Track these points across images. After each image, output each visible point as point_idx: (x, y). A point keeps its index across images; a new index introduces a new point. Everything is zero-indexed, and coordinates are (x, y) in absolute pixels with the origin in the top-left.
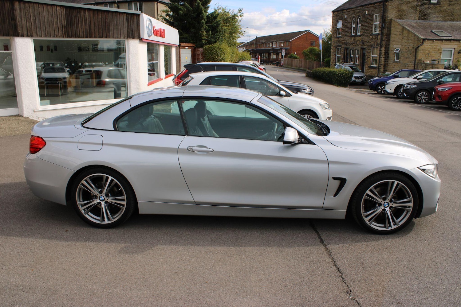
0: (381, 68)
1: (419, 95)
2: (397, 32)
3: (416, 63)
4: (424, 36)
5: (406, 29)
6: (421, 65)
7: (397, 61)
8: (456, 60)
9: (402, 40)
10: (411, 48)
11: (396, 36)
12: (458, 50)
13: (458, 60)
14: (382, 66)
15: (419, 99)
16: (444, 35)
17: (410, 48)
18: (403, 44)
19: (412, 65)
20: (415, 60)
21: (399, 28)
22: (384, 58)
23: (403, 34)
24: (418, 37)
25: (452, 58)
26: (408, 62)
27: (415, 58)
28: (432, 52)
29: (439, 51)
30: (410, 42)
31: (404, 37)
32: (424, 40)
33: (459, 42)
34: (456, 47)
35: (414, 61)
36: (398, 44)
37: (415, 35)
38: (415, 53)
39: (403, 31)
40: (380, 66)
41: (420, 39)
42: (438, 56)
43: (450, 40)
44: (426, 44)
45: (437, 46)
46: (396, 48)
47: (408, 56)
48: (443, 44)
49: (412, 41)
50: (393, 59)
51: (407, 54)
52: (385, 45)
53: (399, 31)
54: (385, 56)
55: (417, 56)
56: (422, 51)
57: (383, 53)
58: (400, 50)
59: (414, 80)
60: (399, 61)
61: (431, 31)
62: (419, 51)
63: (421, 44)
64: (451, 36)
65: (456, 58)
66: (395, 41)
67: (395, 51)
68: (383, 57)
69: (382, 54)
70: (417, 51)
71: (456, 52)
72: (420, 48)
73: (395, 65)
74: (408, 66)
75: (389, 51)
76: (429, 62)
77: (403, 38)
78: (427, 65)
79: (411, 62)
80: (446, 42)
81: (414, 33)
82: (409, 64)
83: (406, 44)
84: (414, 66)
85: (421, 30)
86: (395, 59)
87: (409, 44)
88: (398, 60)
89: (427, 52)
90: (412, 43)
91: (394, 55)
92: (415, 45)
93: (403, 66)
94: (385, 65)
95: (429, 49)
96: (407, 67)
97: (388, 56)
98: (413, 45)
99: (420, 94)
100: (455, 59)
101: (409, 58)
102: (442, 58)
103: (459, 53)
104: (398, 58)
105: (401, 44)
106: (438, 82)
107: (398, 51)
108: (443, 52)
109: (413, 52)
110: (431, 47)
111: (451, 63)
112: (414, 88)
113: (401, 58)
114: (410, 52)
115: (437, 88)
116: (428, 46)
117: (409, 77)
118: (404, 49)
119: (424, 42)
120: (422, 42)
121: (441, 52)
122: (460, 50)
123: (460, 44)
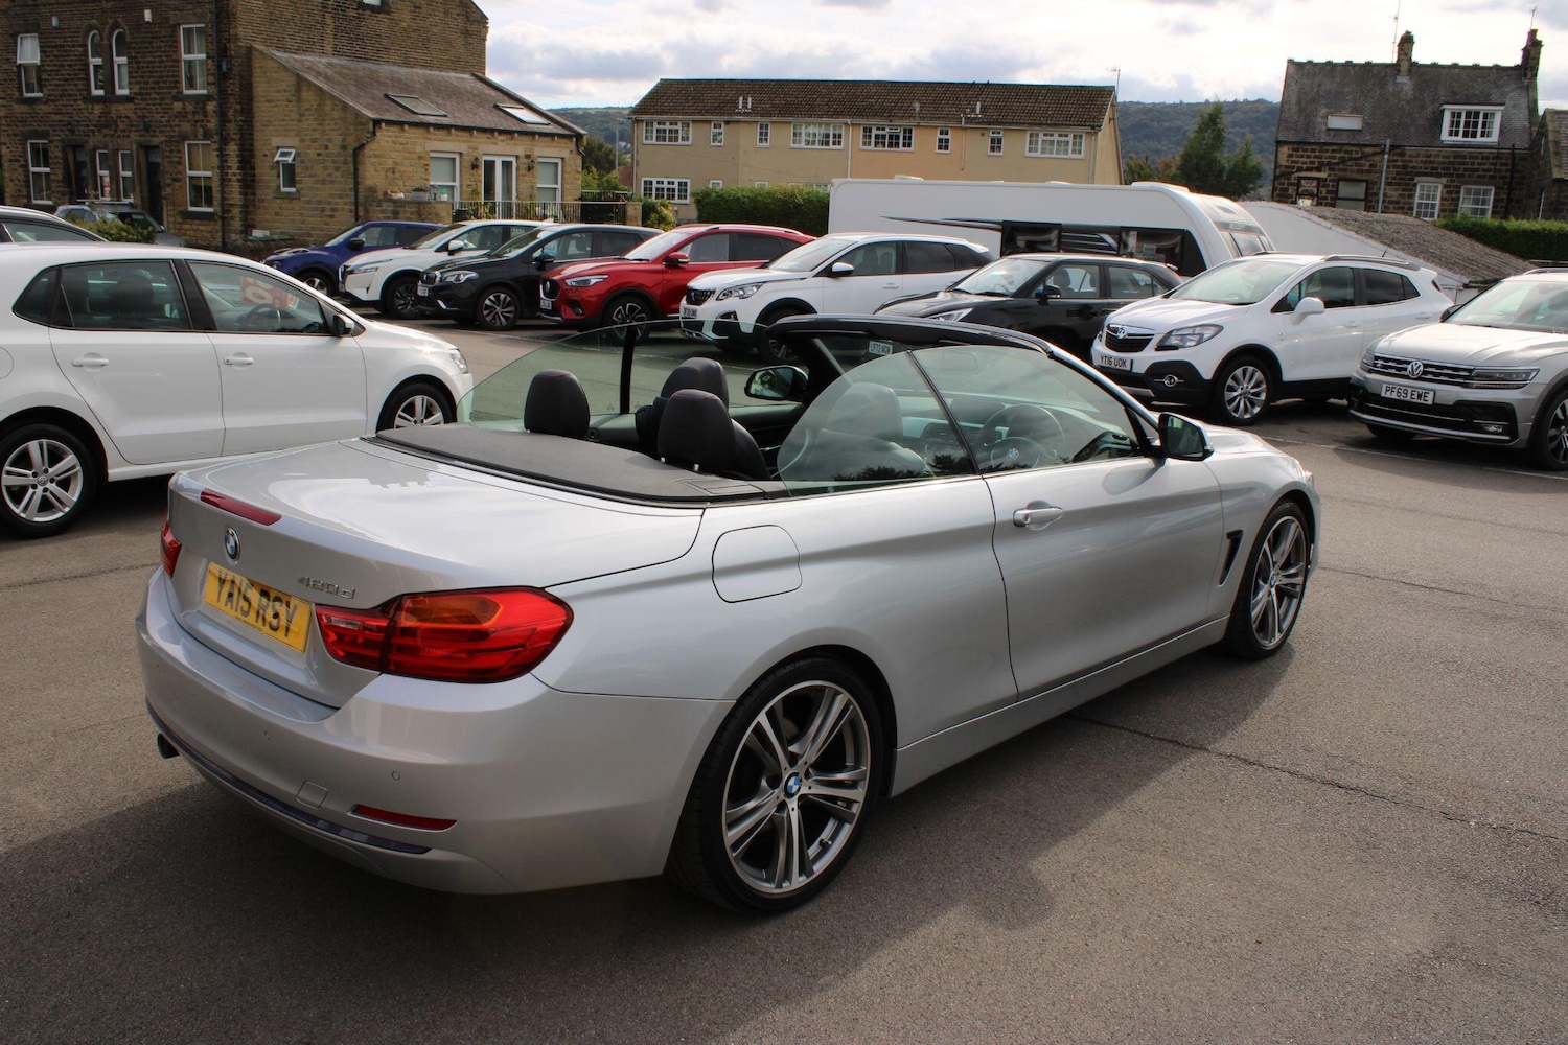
0: (232, 218)
1: (487, 302)
2: (278, 92)
3: (361, 199)
4: (378, 112)
5: (310, 83)
6: (380, 206)
7: (289, 193)
8: (470, 190)
9: (299, 121)
10: (337, 150)
11: (276, 106)
12: (472, 159)
13: (473, 191)
14: (236, 211)
15: (487, 315)
16: (426, 110)
17: (334, 149)
18: (306, 135)
19: (345, 204)
20: (356, 190)
21: (283, 81)
22: (239, 180)
23: (299, 100)
24: (358, 114)
25: (457, 184)
26: (331, 196)
27: (356, 183)
28: (403, 164)
29: (423, 162)
30: (332, 130)
31: (307, 110)
32: (377, 123)
33: (472, 135)
34: (463, 148)
35: (353, 193)
36: (285, 136)
37: (345, 107)
38: (352, 166)
39: (299, 90)
40: (229, 211)
41: (364, 121)
42: (421, 178)
43: (448, 127)
44: (385, 135)
45: (414, 144)
46: (278, 148)
47: (330, 175)
48: (429, 139)
49: (336, 124)
50: (274, 185)
51: (325, 168)
52: (237, 137)
53: (286, 91)
54: (244, 174)
55: (359, 174)
56: (373, 160)
57: (234, 163)
58: (298, 154)
60: (297, 191)
61: (386, 96)
62: (367, 160)
63: (368, 135)
64: (446, 116)
65: (471, 183)
66: (274, 123)
67: (277, 158)
68: (234, 178)
69: (229, 167)
70: (361, 158)
71: (467, 164)
72: (367, 151)
73: (284, 205)
74: (333, 210)
75: (253, 156)
76: (402, 195)
77: (302, 115)
78: (402, 206)
79: (340, 197)
80: (436, 132)
81: (340, 101)
82: (336, 204)
83: (317, 135)
84: (353, 207)
85: (353, 88)
86: (279, 187)
87: (328, 135)
88: (293, 190)
89: (390, 164)
90: (340, 132)
91: (275, 172)
92: (350, 140)
93: (316, 209)
94: (247, 207)
95: (394, 154)
96: (328, 213)
97: (254, 175)
98: (344, 140)
99: (490, 300)
100: (465, 186)
101: (332, 182)
102: (432, 183)
103: (475, 167)
104: (291, 180)
105: (296, 135)
106: (537, 259)
107: (289, 159)
108: (433, 166)
109: (345, 162)
110: (398, 147)
111: (457, 198)
112: (468, 280)
113: (301, 182)
114: (334, 162)
115: (563, 279)
116: (391, 144)
117: (414, 245)
118: (312, 153)
119: (377, 129)
120: (372, 129)
121: (427, 165)
122: (476, 159)
123: (473, 139)
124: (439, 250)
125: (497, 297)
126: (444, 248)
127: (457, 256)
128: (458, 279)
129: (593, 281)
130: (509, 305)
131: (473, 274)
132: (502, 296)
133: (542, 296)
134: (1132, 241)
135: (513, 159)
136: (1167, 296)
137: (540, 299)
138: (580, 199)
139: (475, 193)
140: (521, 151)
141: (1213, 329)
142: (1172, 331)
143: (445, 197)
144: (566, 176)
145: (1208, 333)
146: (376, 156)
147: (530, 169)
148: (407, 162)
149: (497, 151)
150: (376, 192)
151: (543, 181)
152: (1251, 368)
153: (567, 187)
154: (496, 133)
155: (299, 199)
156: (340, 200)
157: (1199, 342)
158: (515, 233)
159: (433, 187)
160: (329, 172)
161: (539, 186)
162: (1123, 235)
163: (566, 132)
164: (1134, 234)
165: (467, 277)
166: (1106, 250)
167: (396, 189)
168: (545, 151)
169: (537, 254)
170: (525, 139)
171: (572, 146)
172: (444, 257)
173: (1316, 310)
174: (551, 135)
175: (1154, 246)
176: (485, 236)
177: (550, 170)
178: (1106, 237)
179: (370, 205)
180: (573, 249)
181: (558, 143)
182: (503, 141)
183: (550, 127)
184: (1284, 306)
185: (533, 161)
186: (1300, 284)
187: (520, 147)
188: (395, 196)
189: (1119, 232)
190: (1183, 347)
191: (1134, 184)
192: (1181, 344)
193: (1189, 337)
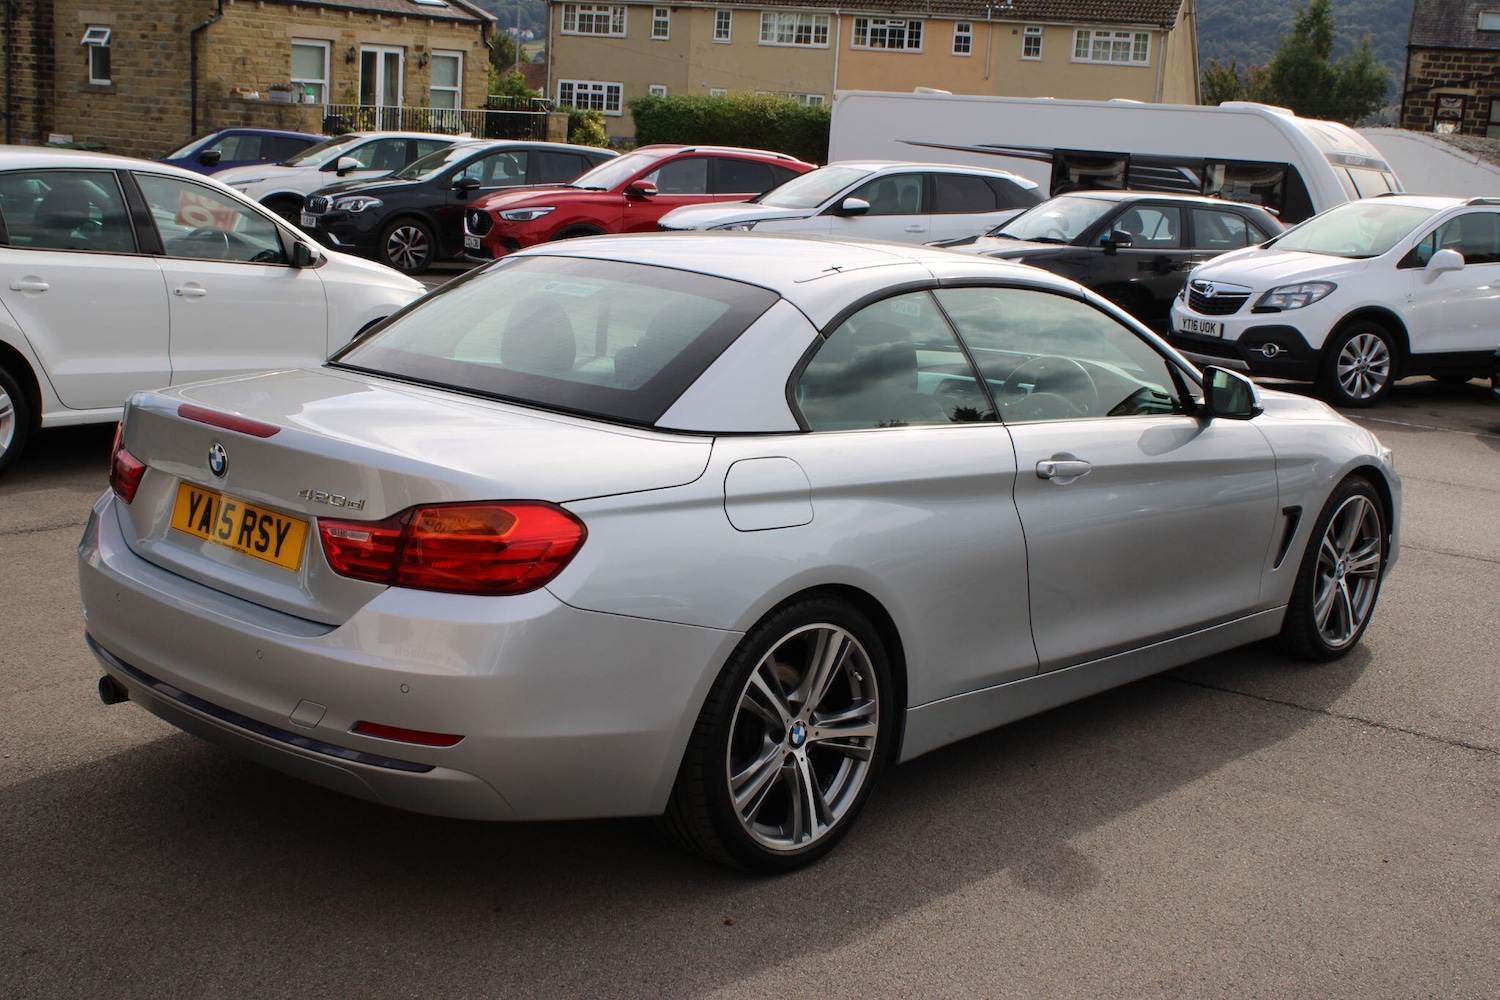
0: (22, 117)
1: (393, 237)
3: (200, 98)
6: (226, 106)
7: (100, 86)
8: (343, 90)
10: (168, 31)
12: (346, 48)
13: (348, 92)
14: (28, 108)
15: (393, 254)
17: (164, 29)
18: (127, 10)
19: (179, 103)
20: (194, 86)
22: (32, 67)
25: (326, 82)
26: (160, 92)
27: (194, 77)
28: (256, 53)
29: (283, 51)
30: (163, 4)
33: (347, 17)
34: (336, 34)
35: (190, 89)
36: (97, 9)
38: (188, 54)
40: (18, 107)
42: (280, 72)
44: (233, 14)
45: (271, 27)
46: (87, 26)
47: (158, 64)
48: (291, 21)
50: (80, 74)
51: (151, 55)
52: (31, 9)
54: (39, 59)
55: (200, 64)
56: (218, 46)
57: (25, 43)
58: (114, 35)
59: (324, 173)
60: (113, 84)
62: (209, 47)
63: (212, 13)
65: (344, 81)
67: (85, 39)
68: (26, 63)
69: (19, 49)
70: (201, 43)
71: (340, 56)
72: (211, 33)
73: (93, 103)
74: (161, 111)
75: (52, 35)
76: (256, 95)
78: (256, 110)
79: (172, 94)
80: (301, 12)
82: (165, 102)
83: (141, 10)
84: (190, 109)
86: (87, 77)
87: (156, 10)
88: (107, 82)
89: (239, 50)
90: (173, 8)
91: (82, 58)
92: (187, 18)
93: (138, 109)
94: (43, 102)
95: (245, 40)
96: (155, 115)
97: (53, 60)
98: (179, 19)
99: (397, 235)
100: (336, 85)
101: (160, 74)
102: (293, 80)
103: (350, 60)
104: (104, 70)
105: (113, 10)
106: (457, 184)
107: (103, 41)
108: (296, 58)
109: (180, 48)
110: (250, 29)
111: (326, 101)
112: (370, 208)
113: (118, 72)
114: (164, 47)
115: (497, 211)
116: (241, 26)
117: (289, 161)
118: (135, 34)
119: (223, 6)
120: (216, 6)
121: (288, 55)
122: (353, 49)
123: (349, 24)
124: (325, 168)
125: (406, 232)
126: (332, 166)
127: (348, 178)
128: (356, 207)
129: (536, 214)
130: (420, 242)
131: (376, 202)
132: (413, 230)
133: (467, 231)
134: (1219, 178)
135: (400, 52)
136: (1266, 247)
137: (464, 235)
138: (486, 107)
139: (350, 94)
140: (410, 41)
141: (1324, 286)
142: (1272, 290)
143: (311, 99)
144: (469, 75)
145: (1317, 292)
146: (221, 41)
147: (421, 65)
148: (261, 51)
149: (380, 40)
150: (220, 89)
151: (438, 81)
152: (1370, 337)
153: (469, 90)
154: (379, 16)
155: (115, 94)
156: (172, 99)
157: (1307, 303)
158: (423, 153)
159: (299, 85)
160: (155, 60)
161: (432, 87)
162: (1209, 170)
163: (470, 17)
164: (1220, 168)
165: (368, 204)
166: (1189, 188)
167: (247, 86)
168: (441, 42)
169: (458, 178)
170: (417, 25)
171: (477, 36)
172: (331, 178)
173: (1454, 266)
174: (451, 21)
175: (1248, 184)
176: (380, 154)
177: (447, 68)
178: (1187, 172)
179: (212, 106)
180: (499, 173)
181: (459, 31)
182: (387, 27)
183: (448, 10)
184: (1413, 260)
185: (426, 55)
186: (1434, 233)
187: (409, 35)
188: (247, 96)
189: (1203, 166)
190: (1286, 308)
191: (1224, 105)
192: (1284, 305)
193: (1294, 297)
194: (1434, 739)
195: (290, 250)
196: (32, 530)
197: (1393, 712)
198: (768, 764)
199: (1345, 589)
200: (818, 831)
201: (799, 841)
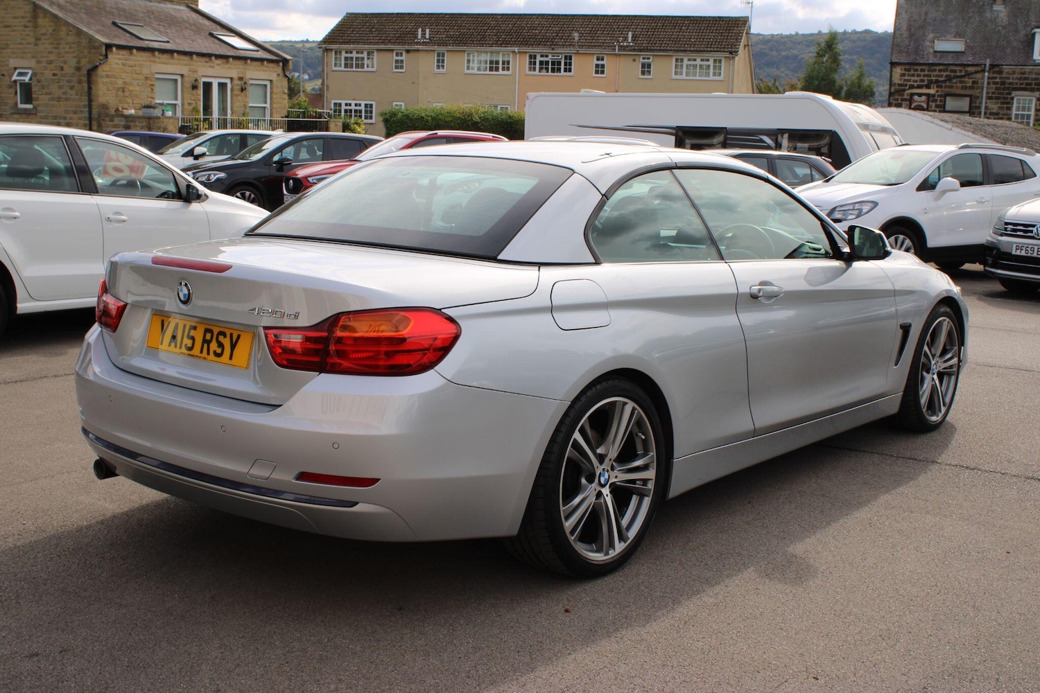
2: (15, 18)
3: (95, 115)
4: (108, 38)
5: (46, 11)
6: (112, 121)
7: (26, 109)
8: (191, 108)
9: (36, 45)
10: (72, 71)
11: (14, 31)
12: (192, 79)
13: (194, 109)
16: (150, 36)
17: (69, 70)
18: (42, 57)
19: (80, 119)
20: (90, 107)
21: (19, 8)
23: (36, 26)
24: (91, 40)
25: (179, 102)
26: (66, 112)
27: (90, 101)
28: (131, 84)
29: (149, 82)
30: (65, 52)
31: (43, 34)
32: (109, 47)
33: (192, 59)
34: (185, 71)
35: (87, 109)
36: (22, 57)
37: (79, 32)
38: (86, 85)
39: (35, 17)
41: (97, 44)
42: (148, 96)
43: (171, 52)
44: (115, 58)
45: (142, 66)
46: (16, 69)
47: (65, 93)
48: (154, 62)
49: (70, 48)
50: (11, 102)
51: (60, 87)
53: (23, 17)
55: (93, 92)
56: (106, 80)
58: (34, 75)
59: (185, 158)
60: (35, 108)
61: (114, 24)
62: (100, 80)
63: (101, 58)
64: (168, 42)
65: (191, 102)
66: (11, 46)
67: (15, 77)
70: (94, 78)
71: (188, 85)
72: (100, 71)
73: (21, 120)
76: (133, 111)
77: (38, 39)
78: (133, 121)
79: (75, 113)
80: (161, 56)
81: (74, 27)
82: (71, 119)
83: (52, 57)
84: (87, 122)
85: (84, 16)
86: (16, 103)
87: (63, 57)
88: (30, 106)
89: (120, 83)
90: (74, 55)
91: (12, 91)
92: (84, 62)
95: (124, 75)
98: (78, 62)
100: (186, 104)
101: (67, 99)
102: (157, 101)
103: (195, 87)
104: (28, 98)
105: (33, 57)
106: (275, 162)
107: (27, 79)
108: (158, 85)
109: (80, 82)
110: (128, 69)
111: (179, 114)
112: (218, 180)
113: (37, 99)
114: (69, 82)
115: (306, 178)
116: (121, 66)
117: (160, 151)
118: (48, 74)
119: (109, 53)
120: (104, 53)
121: (153, 85)
122: (196, 80)
123: (194, 63)
124: (186, 155)
125: (243, 195)
126: (190, 153)
127: (201, 161)
128: (208, 179)
131: (222, 175)
132: (248, 193)
133: (285, 192)
134: (785, 142)
135: (228, 81)
136: (827, 181)
137: (283, 195)
138: (287, 117)
139: (195, 110)
140: (235, 74)
141: (869, 204)
142: (835, 208)
143: (169, 114)
144: (274, 96)
145: (865, 208)
146: (107, 76)
147: (242, 90)
148: (135, 82)
149: (215, 74)
150: (108, 108)
151: (254, 100)
152: (901, 237)
153: (275, 106)
154: (213, 58)
155: (36, 114)
156: (75, 116)
157: (858, 216)
158: (250, 141)
159: (162, 104)
160: (63, 90)
161: (251, 105)
162: (779, 137)
163: (274, 58)
164: (786, 136)
165: (217, 176)
166: (769, 148)
167: (126, 106)
168: (256, 74)
169: (276, 158)
170: (238, 62)
171: (280, 70)
172: (190, 161)
173: (954, 188)
174: (261, 60)
175: (806, 145)
176: (221, 144)
177: (260, 91)
178: (765, 138)
179: (103, 120)
180: (304, 155)
181: (267, 67)
182: (219, 65)
183: (259, 53)
184: (926, 185)
185: (245, 83)
186: (939, 167)
187: (234, 70)
188: (126, 112)
189: (776, 134)
190: (845, 220)
191: (787, 94)
192: (844, 217)
193: (851, 212)
194: (1015, 476)
195: (183, 190)
196: (16, 382)
197: (982, 461)
198: (585, 498)
199: (937, 382)
200: (619, 547)
201: (607, 554)
